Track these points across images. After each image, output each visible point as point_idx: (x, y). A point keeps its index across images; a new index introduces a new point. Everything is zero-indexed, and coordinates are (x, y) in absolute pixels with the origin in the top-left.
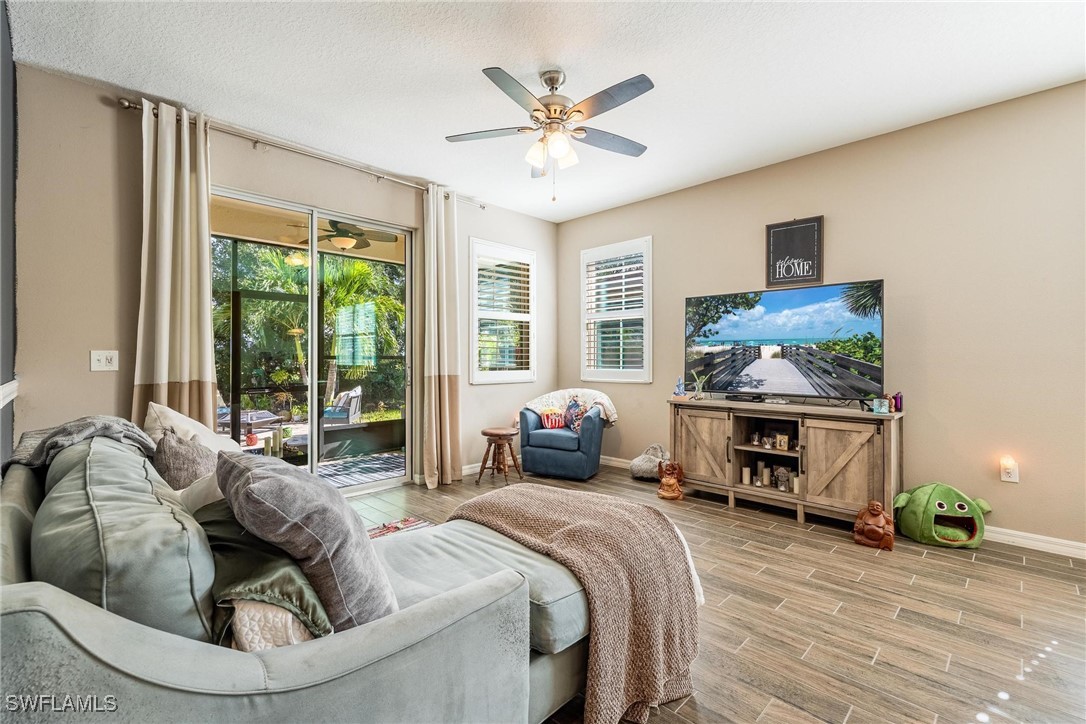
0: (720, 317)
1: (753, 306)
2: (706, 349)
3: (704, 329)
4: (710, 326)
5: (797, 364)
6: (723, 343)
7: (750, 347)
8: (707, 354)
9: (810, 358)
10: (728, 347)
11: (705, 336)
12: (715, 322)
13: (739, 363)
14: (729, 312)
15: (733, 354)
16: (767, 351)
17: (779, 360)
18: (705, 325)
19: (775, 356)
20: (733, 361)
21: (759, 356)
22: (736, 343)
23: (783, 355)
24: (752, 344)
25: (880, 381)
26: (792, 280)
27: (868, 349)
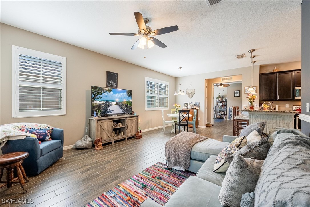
0: (102, 93)
1: (110, 92)
2: (98, 102)
3: (97, 96)
4: (99, 96)
5: (119, 106)
6: (103, 101)
7: (110, 102)
8: (98, 104)
9: (122, 105)
10: (105, 102)
11: (98, 98)
12: (101, 95)
13: (107, 106)
14: (105, 92)
15: (106, 104)
16: (114, 103)
17: (116, 105)
18: (98, 95)
19: (115, 104)
20: (106, 106)
21: (112, 105)
22: (107, 101)
23: (117, 104)
24: (110, 101)
25: (132, 109)
26: (112, 86)
27: (130, 103)
